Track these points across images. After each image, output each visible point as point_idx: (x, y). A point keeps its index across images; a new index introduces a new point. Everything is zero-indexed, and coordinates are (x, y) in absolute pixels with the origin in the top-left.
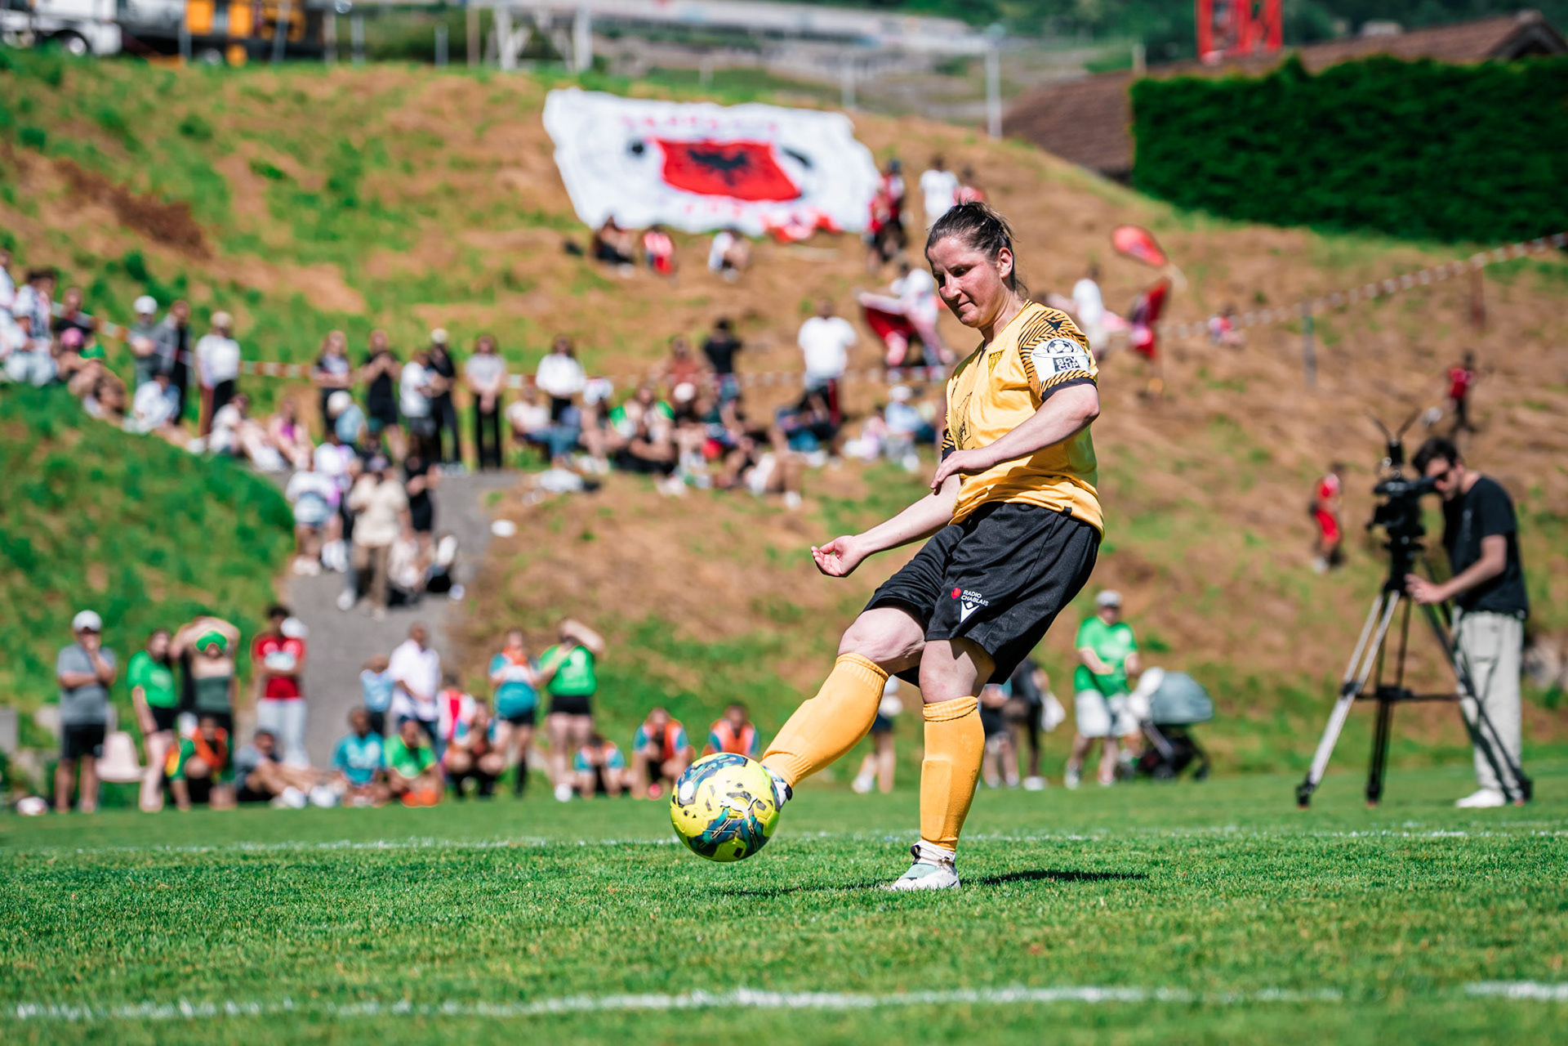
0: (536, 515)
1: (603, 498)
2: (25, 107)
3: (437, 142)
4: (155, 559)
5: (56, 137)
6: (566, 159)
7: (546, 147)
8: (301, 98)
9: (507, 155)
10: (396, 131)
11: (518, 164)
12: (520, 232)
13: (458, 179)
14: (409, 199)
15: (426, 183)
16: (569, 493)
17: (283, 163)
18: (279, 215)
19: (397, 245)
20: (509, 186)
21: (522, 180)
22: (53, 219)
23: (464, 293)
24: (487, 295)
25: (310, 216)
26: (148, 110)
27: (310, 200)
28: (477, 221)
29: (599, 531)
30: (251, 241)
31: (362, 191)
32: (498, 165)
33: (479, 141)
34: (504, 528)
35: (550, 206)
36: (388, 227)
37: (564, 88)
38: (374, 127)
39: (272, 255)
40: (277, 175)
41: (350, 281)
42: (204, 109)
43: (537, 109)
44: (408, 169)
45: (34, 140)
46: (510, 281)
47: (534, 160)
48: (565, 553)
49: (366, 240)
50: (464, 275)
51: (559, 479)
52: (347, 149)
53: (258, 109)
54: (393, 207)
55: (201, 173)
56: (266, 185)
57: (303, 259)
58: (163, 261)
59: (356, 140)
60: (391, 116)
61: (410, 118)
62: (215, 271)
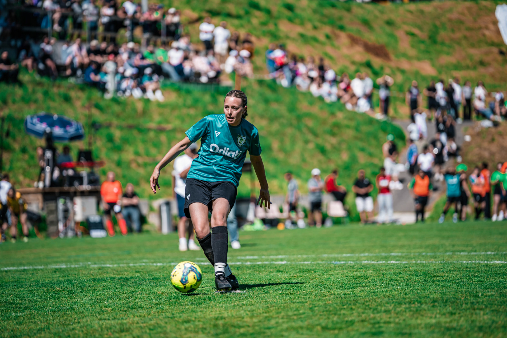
0: (479, 134)
1: (500, 129)
2: (340, 19)
3: (462, 22)
4: (362, 150)
5: (348, 27)
6: (501, 26)
7: (495, 22)
8: (422, 12)
9: (483, 25)
10: (450, 20)
11: (487, 28)
12: (485, 48)
13: (468, 34)
14: (452, 40)
15: (458, 35)
16: (489, 127)
17: (416, 31)
18: (413, 46)
19: (448, 54)
20: (484, 35)
21: (487, 33)
22: (345, 51)
23: (468, 68)
24: (475, 68)
25: (422, 47)
26: (377, 17)
27: (422, 42)
28: (473, 46)
29: (497, 138)
30: (405, 55)
31: (439, 39)
32: (480, 28)
33: (475, 21)
34: (468, 138)
35: (496, 40)
36: (445, 48)
37: (502, 4)
38: (443, 19)
39: (409, 58)
40: (413, 35)
41: (433, 65)
42: (393, 17)
43: (493, 11)
44: (453, 31)
45: (342, 28)
46: (482, 63)
47: (492, 27)
48: (486, 145)
49: (439, 53)
50: (468, 62)
51: (487, 123)
52: (435, 26)
53: (409, 16)
54: (447, 42)
55: (391, 35)
56: (409, 39)
57: (419, 59)
58: (377, 62)
59: (437, 23)
60: (448, 15)
61: (454, 16)
62: (393, 64)
